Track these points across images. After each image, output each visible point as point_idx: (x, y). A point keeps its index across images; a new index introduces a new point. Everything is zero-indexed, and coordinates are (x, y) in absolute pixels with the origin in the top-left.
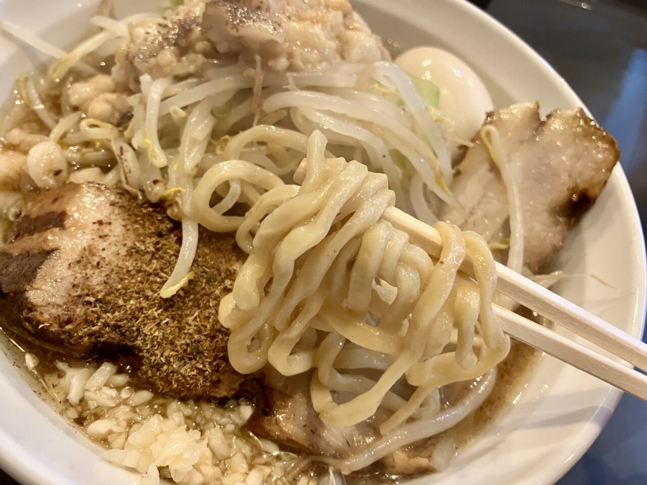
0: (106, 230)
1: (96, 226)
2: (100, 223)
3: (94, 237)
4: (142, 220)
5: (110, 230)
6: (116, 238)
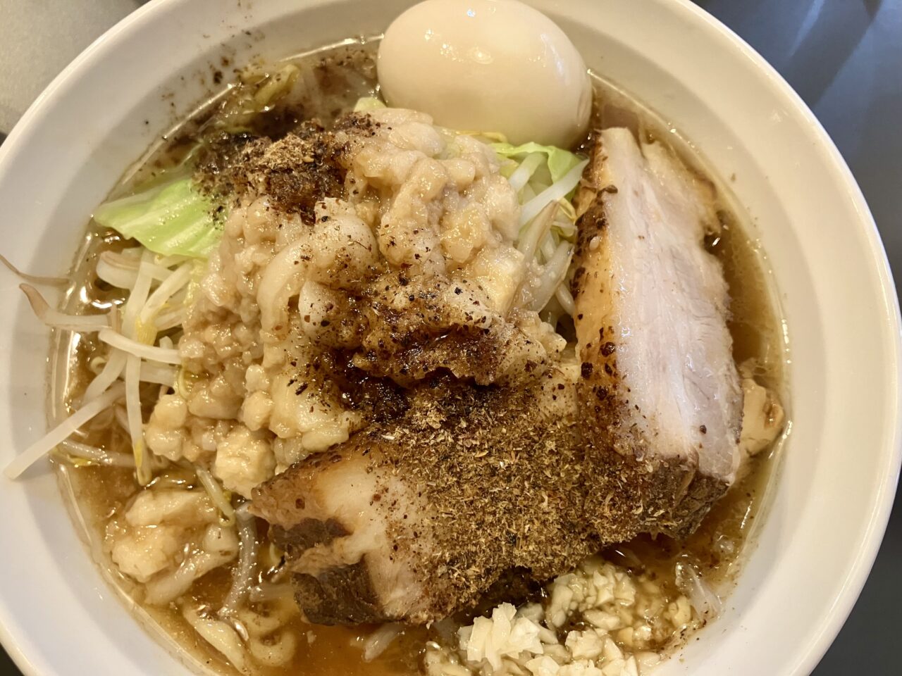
0: (388, 498)
1: (376, 504)
2: (377, 498)
3: (385, 514)
5: (393, 495)
6: (406, 495)
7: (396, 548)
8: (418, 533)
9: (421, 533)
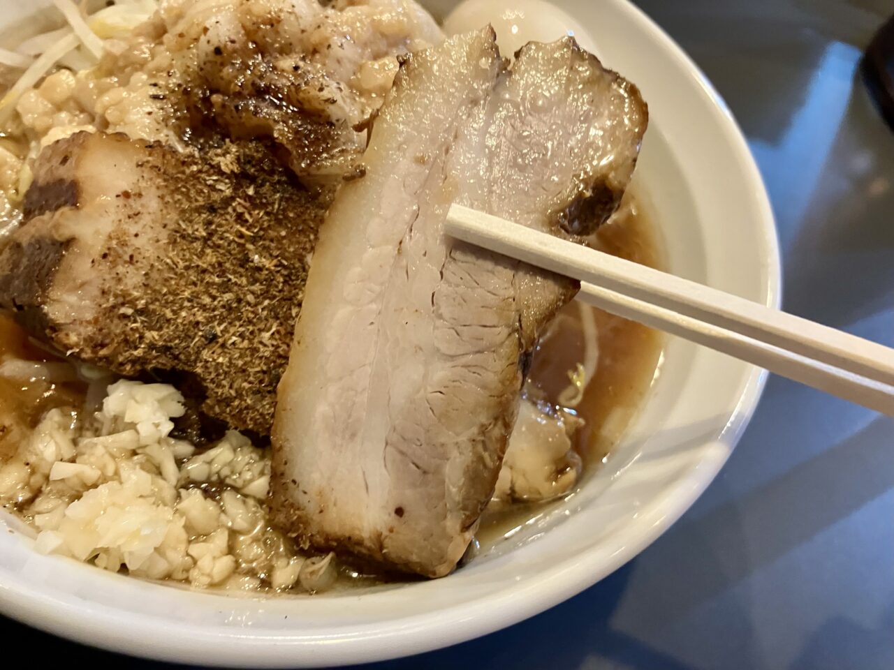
0: (136, 205)
1: (121, 201)
2: (126, 195)
3: (121, 217)
4: (184, 187)
5: (142, 206)
6: (153, 216)
7: (105, 256)
8: (135, 259)
9: (137, 262)
